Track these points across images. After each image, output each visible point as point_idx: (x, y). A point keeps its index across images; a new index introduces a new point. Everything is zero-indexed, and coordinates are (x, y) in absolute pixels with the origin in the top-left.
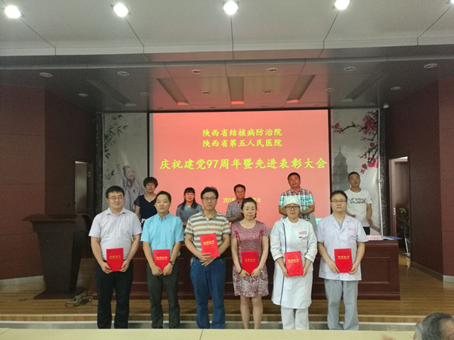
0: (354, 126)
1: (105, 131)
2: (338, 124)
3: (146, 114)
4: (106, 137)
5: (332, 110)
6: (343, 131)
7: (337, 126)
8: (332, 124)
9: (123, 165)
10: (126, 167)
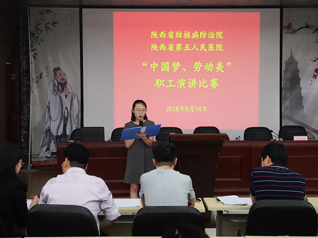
0: (307, 27)
1: (31, 28)
2: (290, 24)
3: (78, 9)
4: (33, 34)
5: (284, 9)
6: (295, 32)
7: (289, 26)
8: (285, 24)
9: (52, 68)
10: (56, 70)
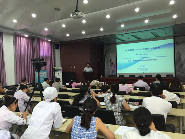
0: (184, 42)
1: (105, 50)
2: (177, 42)
5: (175, 37)
6: (179, 44)
8: (175, 42)
9: (110, 59)
10: (111, 60)
